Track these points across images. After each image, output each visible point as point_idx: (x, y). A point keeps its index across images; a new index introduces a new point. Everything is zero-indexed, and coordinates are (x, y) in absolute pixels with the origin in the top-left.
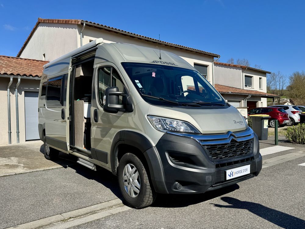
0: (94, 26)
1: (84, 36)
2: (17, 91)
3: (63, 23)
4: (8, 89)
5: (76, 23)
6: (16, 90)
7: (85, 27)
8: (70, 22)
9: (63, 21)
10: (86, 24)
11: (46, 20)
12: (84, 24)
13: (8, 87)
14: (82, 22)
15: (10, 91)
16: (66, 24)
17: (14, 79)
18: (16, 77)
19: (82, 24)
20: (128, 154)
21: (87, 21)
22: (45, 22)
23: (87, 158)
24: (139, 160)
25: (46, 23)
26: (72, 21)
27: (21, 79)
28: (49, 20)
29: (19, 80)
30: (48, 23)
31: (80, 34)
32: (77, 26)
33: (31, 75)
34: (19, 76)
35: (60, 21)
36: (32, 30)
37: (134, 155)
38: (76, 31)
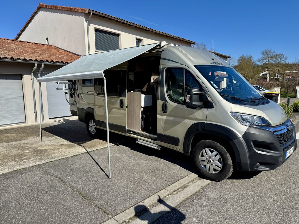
0: (99, 15)
1: (90, 24)
2: (39, 76)
3: (68, 11)
4: (32, 74)
5: (83, 11)
6: (39, 74)
7: (92, 16)
8: (76, 10)
9: (68, 8)
10: (92, 13)
11: (48, 6)
12: (91, 13)
13: (32, 72)
14: (90, 11)
15: (34, 75)
16: (72, 11)
17: (38, 64)
18: (40, 63)
19: (89, 13)
20: (208, 141)
21: (93, 11)
22: (47, 7)
23: (150, 140)
24: (222, 146)
25: (49, 8)
26: (78, 10)
27: (44, 65)
28: (51, 6)
29: (43, 66)
30: (51, 9)
31: (86, 22)
32: (83, 14)
33: (52, 61)
34: (42, 62)
35: (65, 8)
36: (32, 14)
37: (216, 142)
38: (83, 19)
